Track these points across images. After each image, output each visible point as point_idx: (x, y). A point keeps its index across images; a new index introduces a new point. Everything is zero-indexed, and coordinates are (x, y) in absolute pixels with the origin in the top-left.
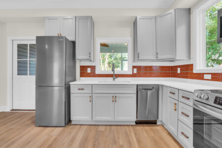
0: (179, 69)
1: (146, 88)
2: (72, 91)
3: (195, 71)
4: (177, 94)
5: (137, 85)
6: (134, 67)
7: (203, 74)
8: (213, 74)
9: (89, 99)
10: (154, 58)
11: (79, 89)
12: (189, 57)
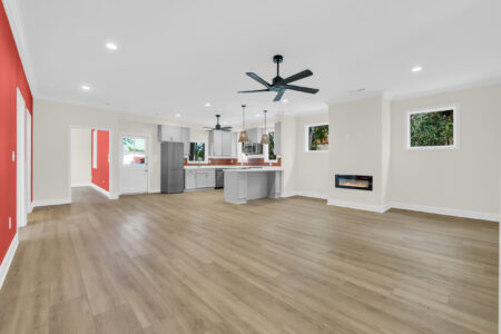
0: (232, 161)
1: (220, 170)
2: (186, 173)
3: (238, 162)
5: (216, 169)
6: (209, 159)
7: (241, 163)
8: (244, 163)
9: (195, 176)
11: (190, 172)
12: (236, 155)
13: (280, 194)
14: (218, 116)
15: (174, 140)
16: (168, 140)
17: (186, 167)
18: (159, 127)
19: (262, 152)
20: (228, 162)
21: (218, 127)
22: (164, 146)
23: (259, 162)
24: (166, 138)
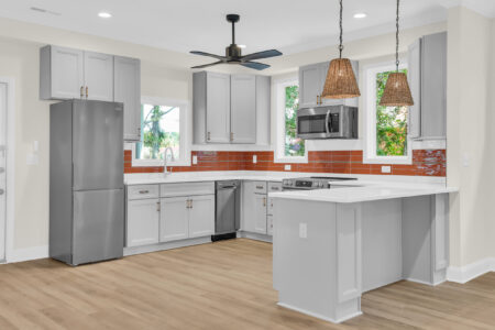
0: (255, 158)
1: (227, 185)
2: (129, 196)
3: (276, 161)
4: (265, 187)
5: (216, 182)
6: (193, 153)
7: (284, 164)
8: (292, 164)
9: (156, 207)
10: (227, 140)
11: (141, 192)
12: (269, 141)
13: (444, 271)
14: (233, 18)
15: (92, 96)
16: (71, 93)
17: (129, 179)
18: (46, 52)
19: (354, 135)
20: (243, 160)
21: (233, 55)
22: (62, 112)
23: (346, 164)
24: (63, 89)
